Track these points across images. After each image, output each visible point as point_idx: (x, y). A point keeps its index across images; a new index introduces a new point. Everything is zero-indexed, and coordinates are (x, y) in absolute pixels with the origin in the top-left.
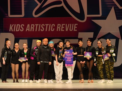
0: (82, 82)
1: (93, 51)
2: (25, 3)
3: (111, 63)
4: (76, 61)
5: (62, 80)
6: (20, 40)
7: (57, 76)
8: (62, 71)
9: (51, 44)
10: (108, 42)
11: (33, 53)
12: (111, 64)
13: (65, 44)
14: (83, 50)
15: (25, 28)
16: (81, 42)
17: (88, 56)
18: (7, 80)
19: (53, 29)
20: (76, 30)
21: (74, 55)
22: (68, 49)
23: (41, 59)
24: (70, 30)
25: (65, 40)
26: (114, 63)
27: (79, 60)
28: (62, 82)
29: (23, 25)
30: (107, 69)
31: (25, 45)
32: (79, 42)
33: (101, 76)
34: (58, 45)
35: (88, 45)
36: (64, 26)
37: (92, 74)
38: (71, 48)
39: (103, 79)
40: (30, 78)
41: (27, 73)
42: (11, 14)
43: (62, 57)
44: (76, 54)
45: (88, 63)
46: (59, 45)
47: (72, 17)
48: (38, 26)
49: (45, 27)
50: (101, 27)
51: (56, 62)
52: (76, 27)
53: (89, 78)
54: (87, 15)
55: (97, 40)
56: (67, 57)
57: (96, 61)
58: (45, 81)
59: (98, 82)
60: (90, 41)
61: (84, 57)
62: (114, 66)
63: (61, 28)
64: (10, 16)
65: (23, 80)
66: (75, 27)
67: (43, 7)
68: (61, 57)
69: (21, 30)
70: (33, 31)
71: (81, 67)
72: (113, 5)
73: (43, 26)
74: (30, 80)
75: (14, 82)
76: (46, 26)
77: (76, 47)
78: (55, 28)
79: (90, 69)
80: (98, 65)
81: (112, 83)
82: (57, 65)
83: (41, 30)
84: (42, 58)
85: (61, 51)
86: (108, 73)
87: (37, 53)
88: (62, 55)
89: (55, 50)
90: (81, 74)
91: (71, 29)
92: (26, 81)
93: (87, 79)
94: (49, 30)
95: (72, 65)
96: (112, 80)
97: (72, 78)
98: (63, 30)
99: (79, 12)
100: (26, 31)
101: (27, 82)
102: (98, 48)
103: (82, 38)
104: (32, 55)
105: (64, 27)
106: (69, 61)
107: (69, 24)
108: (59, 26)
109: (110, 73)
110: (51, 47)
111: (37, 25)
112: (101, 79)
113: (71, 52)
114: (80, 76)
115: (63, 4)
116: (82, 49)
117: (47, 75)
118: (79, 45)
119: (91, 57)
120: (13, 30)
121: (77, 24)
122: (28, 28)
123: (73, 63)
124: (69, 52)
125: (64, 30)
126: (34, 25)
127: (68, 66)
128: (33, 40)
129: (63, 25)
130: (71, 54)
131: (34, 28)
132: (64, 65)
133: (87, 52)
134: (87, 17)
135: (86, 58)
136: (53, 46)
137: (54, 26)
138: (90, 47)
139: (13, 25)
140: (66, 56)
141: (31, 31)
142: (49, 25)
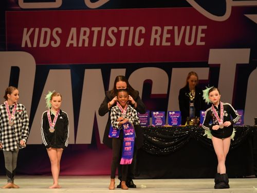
6: (51, 71)
19: (139, 41)
20: (203, 43)
24: (187, 43)
25: (174, 70)
29: (60, 31)
36: (169, 32)
47: (192, 7)
48: (100, 33)
49: (118, 35)
52: (203, 35)
54: (233, 0)
63: (161, 36)
64: (23, 5)
66: (200, 35)
69: (53, 43)
73: (113, 32)
76: (121, 31)
78: (147, 36)
83: (108, 42)
91: (190, 41)
94: (130, 44)
98: (167, 41)
100: (68, 45)
103: (219, 65)
105: (169, 36)
107: (183, 28)
108: (156, 33)
111: (96, 30)
120: (32, 43)
121: (205, 27)
122: (72, 39)
125: (169, 44)
126: (87, 30)
128: (87, 71)
129: (166, 28)
131: (88, 37)
134: (234, 8)
137: (144, 32)
139: (32, 30)
141: (80, 45)
142: (129, 29)
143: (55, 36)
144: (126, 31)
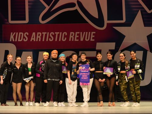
0: (100, 105)
1: (114, 66)
2: (29, 5)
3: (136, 82)
4: (93, 78)
5: (75, 102)
6: (23, 52)
7: (69, 98)
8: (76, 91)
9: (63, 57)
10: (133, 55)
11: (39, 69)
12: (138, 83)
13: (80, 57)
14: (102, 65)
15: (29, 37)
16: (101, 55)
17: (108, 72)
18: (7, 103)
19: (64, 39)
20: (94, 40)
21: (91, 72)
22: (83, 63)
23: (48, 76)
25: (80, 52)
26: (141, 81)
27: (98, 77)
28: (76, 105)
29: (28, 34)
30: (132, 89)
31: (29, 57)
32: (98, 55)
33: (125, 98)
34: (71, 59)
35: (108, 59)
36: (78, 35)
37: (113, 95)
38: (87, 63)
39: (127, 101)
40: (35, 100)
41: (32, 94)
42: (12, 20)
43: (76, 74)
44: (93, 69)
45: (108, 82)
46: (73, 59)
47: (88, 23)
48: (46, 35)
49: (54, 36)
50: (125, 36)
51: (68, 80)
52: (94, 36)
53: (110, 100)
54: (108, 20)
55: (119, 52)
56: (82, 74)
57: (118, 79)
58: (55, 103)
59: (121, 105)
60: (110, 53)
61: (104, 73)
62: (140, 85)
63: (74, 37)
64: (11, 22)
65: (27, 102)
66: (92, 36)
67: (52, 10)
68: (74, 74)
69: (24, 39)
70: (40, 40)
71: (100, 86)
72: (139, 8)
73: (52, 34)
74: (35, 102)
75: (16, 104)
76: (56, 34)
77: (93, 61)
78: (68, 37)
79: (111, 89)
80: (121, 84)
81: (138, 106)
82: (69, 83)
83: (50, 39)
84: (50, 75)
85: (74, 66)
86: (133, 94)
87: (44, 68)
88: (76, 71)
89: (66, 64)
90: (100, 95)
91: (87, 39)
92: (31, 103)
93: (108, 102)
94: (60, 40)
95: (88, 84)
96: (139, 103)
97: (89, 100)
99: (97, 17)
100: (31, 40)
101: (32, 105)
102: (121, 62)
103: (101, 50)
104: (38, 71)
105: (78, 36)
106: (85, 78)
107: (84, 33)
108: (72, 35)
109: (136, 94)
110: (62, 61)
111: (44, 33)
112: (125, 101)
113: (87, 68)
114: (98, 97)
115: (77, 7)
116: (101, 63)
117: (57, 97)
118: (97, 59)
119: (112, 74)
120: (15, 40)
121: (95, 33)
122: (33, 38)
123: (89, 82)
124: (84, 68)
125: (78, 40)
126: (40, 33)
127: (83, 84)
128: (40, 53)
129: (77, 33)
130: (87, 70)
131: (41, 37)
132: (78, 84)
133: (107, 68)
134: (108, 24)
135: (106, 75)
136: (64, 60)
137: (66, 34)
138: (111, 60)
139: (15, 33)
140: (80, 72)
141: (37, 40)
142: (60, 33)
143: (25, 36)
144: (58, 34)
